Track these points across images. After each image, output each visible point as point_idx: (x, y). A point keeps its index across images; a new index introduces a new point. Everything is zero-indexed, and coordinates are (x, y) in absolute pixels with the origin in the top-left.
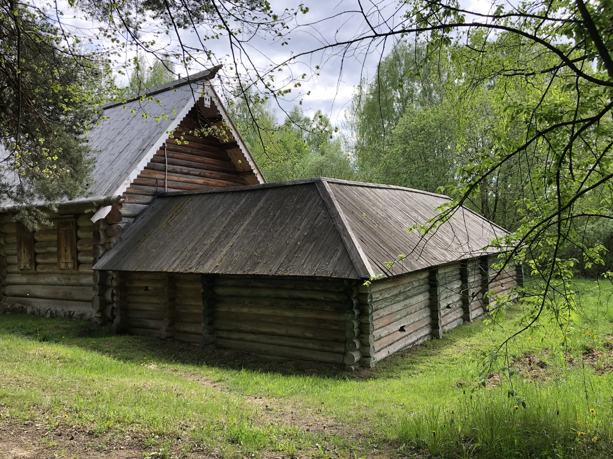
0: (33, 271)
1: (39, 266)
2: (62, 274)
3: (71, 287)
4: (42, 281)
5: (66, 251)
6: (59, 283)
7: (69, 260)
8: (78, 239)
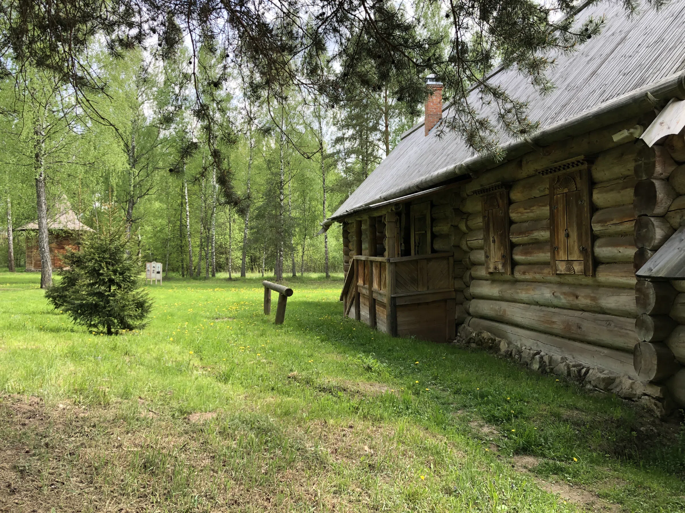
0: (508, 276)
1: (517, 268)
2: (561, 284)
3: (578, 313)
4: (523, 295)
5: (568, 236)
6: (555, 302)
7: (576, 255)
8: (594, 209)
